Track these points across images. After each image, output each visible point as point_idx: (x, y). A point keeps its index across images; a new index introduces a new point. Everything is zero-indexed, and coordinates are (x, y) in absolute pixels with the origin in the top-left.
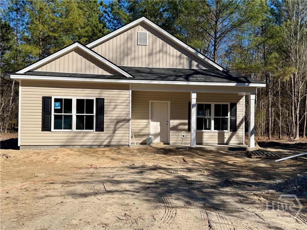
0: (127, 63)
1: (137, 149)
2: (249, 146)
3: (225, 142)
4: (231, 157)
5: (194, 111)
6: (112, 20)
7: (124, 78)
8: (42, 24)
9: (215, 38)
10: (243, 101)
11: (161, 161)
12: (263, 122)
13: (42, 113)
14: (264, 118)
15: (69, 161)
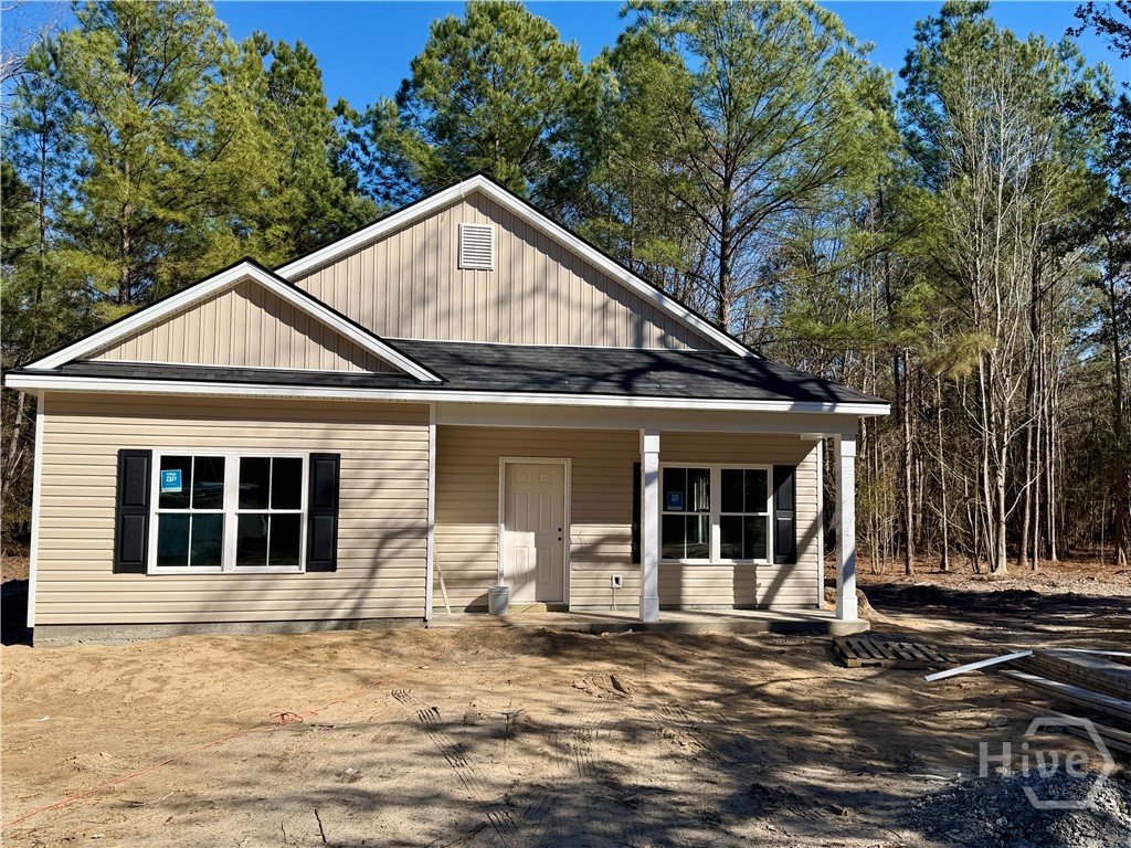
0: (422, 330)
1: (454, 637)
2: (839, 617)
3: (759, 599)
4: (777, 665)
5: (652, 496)
6: (377, 164)
7: (412, 382)
8: (131, 180)
9: (723, 234)
10: (815, 459)
11: (535, 686)
12: (888, 514)
13: (118, 509)
14: (888, 501)
15: (204, 692)
